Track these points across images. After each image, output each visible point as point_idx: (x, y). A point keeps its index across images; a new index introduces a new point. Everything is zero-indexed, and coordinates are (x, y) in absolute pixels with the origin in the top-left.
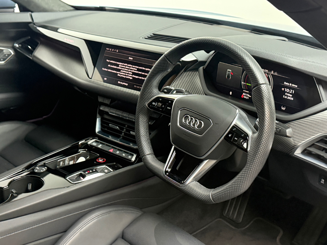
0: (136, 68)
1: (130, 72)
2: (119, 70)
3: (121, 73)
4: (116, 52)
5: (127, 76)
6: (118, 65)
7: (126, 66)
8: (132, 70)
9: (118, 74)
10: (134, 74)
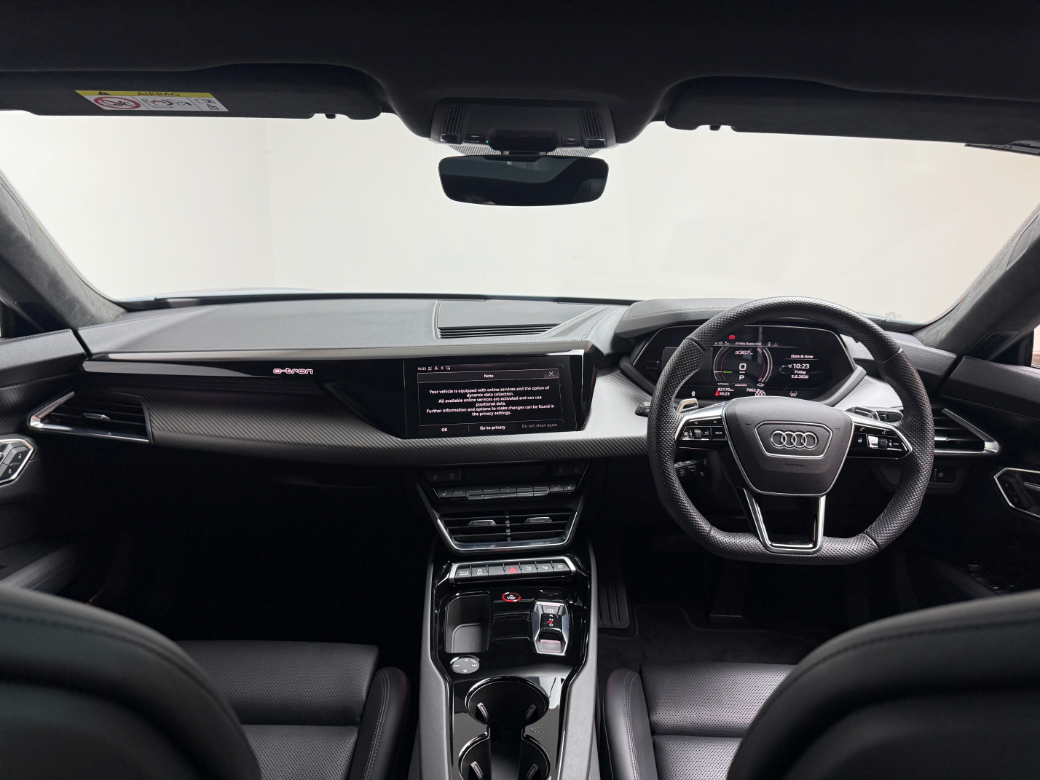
0: (509, 392)
1: (500, 401)
2: (472, 405)
3: (478, 410)
4: (445, 370)
5: (497, 411)
6: (464, 396)
7: (483, 393)
8: (503, 397)
9: (472, 412)
10: (509, 403)
